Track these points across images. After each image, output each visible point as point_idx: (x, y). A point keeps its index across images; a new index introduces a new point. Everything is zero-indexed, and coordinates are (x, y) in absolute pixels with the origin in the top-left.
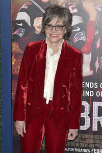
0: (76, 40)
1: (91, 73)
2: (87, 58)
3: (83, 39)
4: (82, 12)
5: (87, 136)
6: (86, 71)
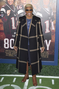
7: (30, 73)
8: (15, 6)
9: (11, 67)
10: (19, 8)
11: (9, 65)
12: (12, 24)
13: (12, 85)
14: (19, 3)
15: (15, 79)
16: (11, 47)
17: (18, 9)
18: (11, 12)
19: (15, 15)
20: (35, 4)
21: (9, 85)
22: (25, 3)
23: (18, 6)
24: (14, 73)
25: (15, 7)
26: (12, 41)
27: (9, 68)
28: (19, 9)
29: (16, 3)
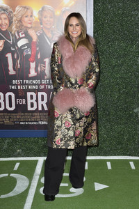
0: (25, 54)
1: (36, 74)
2: (33, 65)
3: (30, 53)
4: (28, 36)
5: (35, 114)
6: (33, 73)
7: (44, 153)
8: (13, 33)
9: (10, 144)
10: (19, 35)
11: (6, 139)
12: (8, 66)
13: (12, 175)
14: (19, 27)
15: (17, 165)
16: (8, 107)
17: (18, 37)
18: (5, 43)
19: (13, 49)
20: (49, 27)
21: (7, 175)
22: (29, 26)
23: (18, 33)
24: (15, 154)
25: (12, 35)
26: (10, 96)
27: (5, 146)
28: (20, 38)
29: (14, 28)
